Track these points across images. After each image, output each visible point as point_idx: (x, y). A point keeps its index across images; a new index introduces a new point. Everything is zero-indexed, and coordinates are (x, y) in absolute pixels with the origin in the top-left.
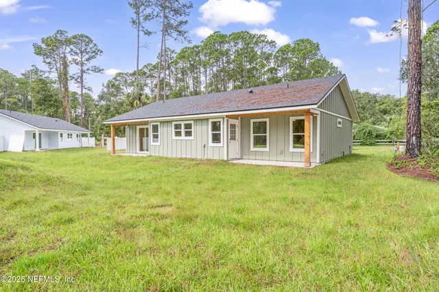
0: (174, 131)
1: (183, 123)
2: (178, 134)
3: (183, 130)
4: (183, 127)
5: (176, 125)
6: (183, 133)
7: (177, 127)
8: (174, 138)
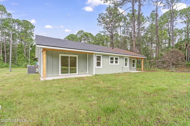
0: (110, 60)
1: (114, 57)
2: (112, 62)
3: (114, 61)
4: (114, 59)
5: (111, 58)
6: (114, 62)
7: (112, 59)
8: (110, 64)
